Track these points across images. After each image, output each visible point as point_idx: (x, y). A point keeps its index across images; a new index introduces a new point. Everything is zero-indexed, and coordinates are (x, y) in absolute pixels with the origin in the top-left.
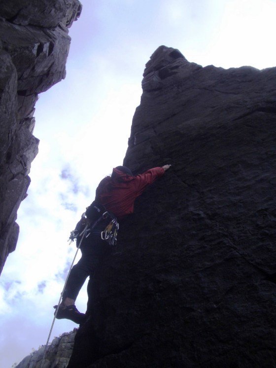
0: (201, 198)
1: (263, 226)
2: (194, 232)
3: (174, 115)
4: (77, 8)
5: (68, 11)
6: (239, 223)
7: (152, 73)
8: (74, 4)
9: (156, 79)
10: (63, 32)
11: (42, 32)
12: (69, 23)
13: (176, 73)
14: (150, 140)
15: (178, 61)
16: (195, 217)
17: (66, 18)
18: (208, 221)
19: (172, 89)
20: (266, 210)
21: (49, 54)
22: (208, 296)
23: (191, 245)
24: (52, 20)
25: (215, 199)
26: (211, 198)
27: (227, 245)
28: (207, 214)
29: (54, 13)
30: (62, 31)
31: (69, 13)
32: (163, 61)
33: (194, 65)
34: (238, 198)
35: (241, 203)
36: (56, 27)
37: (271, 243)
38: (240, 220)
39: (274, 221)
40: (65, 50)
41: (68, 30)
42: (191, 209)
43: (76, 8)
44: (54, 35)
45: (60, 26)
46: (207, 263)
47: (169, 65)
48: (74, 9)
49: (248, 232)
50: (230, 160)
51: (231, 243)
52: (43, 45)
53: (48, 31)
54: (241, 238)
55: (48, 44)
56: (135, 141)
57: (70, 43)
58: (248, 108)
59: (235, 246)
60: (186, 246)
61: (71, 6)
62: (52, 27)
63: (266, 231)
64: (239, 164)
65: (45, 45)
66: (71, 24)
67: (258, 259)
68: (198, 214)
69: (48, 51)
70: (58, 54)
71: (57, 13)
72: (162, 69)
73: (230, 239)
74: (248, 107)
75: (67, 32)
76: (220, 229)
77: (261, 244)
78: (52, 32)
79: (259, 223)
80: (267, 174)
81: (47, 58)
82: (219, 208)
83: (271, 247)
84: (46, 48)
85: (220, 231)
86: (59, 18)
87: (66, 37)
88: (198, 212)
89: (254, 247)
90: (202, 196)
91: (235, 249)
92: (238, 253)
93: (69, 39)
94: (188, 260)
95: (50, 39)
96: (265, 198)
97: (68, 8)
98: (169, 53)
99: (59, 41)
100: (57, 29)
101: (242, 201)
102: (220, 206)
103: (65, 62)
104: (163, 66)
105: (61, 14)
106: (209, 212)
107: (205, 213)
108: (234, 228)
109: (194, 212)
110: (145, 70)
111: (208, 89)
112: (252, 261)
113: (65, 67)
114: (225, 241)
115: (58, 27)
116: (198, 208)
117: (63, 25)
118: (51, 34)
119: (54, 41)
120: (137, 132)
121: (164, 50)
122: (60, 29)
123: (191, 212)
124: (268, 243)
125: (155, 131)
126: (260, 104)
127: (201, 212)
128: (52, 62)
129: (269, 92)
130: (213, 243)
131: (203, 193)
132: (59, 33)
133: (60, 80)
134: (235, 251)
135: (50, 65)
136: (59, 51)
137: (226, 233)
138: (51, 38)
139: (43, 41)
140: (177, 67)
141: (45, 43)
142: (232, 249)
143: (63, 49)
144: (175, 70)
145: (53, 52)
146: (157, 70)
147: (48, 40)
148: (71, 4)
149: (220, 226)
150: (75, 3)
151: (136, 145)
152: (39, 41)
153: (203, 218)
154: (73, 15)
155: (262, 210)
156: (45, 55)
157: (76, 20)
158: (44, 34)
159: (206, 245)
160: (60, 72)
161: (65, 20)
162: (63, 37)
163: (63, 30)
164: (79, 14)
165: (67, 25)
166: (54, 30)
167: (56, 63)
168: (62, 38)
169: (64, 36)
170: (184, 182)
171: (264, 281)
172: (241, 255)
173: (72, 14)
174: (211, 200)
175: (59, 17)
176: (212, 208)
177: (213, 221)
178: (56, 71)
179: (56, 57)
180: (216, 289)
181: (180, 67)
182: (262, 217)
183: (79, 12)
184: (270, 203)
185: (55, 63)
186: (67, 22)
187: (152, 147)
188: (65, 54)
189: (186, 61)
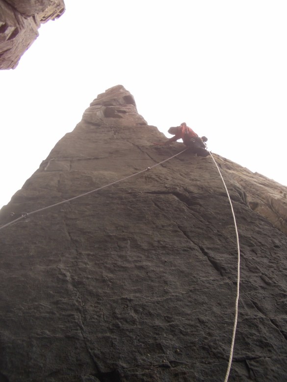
0: (77, 258)
1: (119, 316)
2: (51, 292)
3: (97, 159)
4: (60, 9)
5: (49, 8)
6: (98, 303)
7: (99, 106)
8: (58, 4)
9: (100, 114)
10: (35, 25)
11: (13, 14)
12: (45, 19)
13: (122, 117)
14: (61, 172)
15: (128, 107)
16: (60, 276)
17: (44, 13)
18: (70, 287)
19: (109, 131)
20: (130, 300)
21: (9, 39)
22: (30, 370)
23: (42, 305)
24: (28, 8)
25: (88, 266)
26: (86, 264)
27: (76, 321)
28: (73, 279)
29: (34, 3)
30: (34, 23)
31: (49, 10)
32: (115, 100)
33: (140, 118)
34: (111, 275)
35: (111, 282)
36: (29, 16)
37: (117, 338)
38: (101, 300)
39: (131, 316)
40: (28, 43)
41: (40, 25)
42: (61, 266)
43: (58, 9)
44: (24, 23)
45: (34, 17)
46: (48, 332)
47: (118, 106)
48: (56, 9)
49: (102, 316)
50: (123, 232)
51: (81, 320)
52: (8, 27)
53: (19, 16)
54: (93, 320)
55: (13, 29)
56: (47, 166)
57: (36, 39)
58: (166, 187)
59: (83, 326)
60: (37, 304)
61: (55, 5)
62: (26, 15)
63: (120, 323)
64: (129, 241)
65: (9, 28)
66: (46, 22)
67: (98, 350)
68: (65, 275)
69: (9, 35)
70: (19, 43)
71: (37, 4)
72: (110, 107)
73: (82, 317)
74: (166, 185)
75: (38, 26)
76: (77, 301)
77: (108, 334)
78: (23, 18)
79: (117, 311)
80: (149, 264)
81: (6, 42)
82: (88, 278)
83: (116, 343)
84: (9, 31)
85: (76, 303)
86: (36, 10)
87: (35, 31)
88: (65, 273)
89: (100, 335)
90: (78, 257)
91: (81, 329)
92: (82, 334)
93: (37, 35)
94: (31, 321)
95: (17, 25)
96: (135, 288)
97: (50, 5)
98: (124, 95)
99: (25, 32)
100: (30, 19)
101: (111, 281)
102: (89, 276)
103: (22, 54)
104: (113, 105)
105: (41, 7)
106: (76, 278)
107: (72, 277)
108: (91, 306)
109: (62, 270)
110: (95, 100)
111: (140, 149)
112: (91, 349)
113: (19, 59)
114: (76, 316)
115: (31, 17)
116: (67, 268)
117: (38, 18)
118: (21, 20)
119: (20, 29)
120: (54, 159)
121: (121, 90)
122: (33, 21)
123: (60, 269)
124: (115, 337)
125: (71, 166)
126: (178, 188)
127: (68, 274)
128: (8, 47)
129: (193, 180)
130: (64, 313)
131: (80, 254)
132: (30, 24)
133: (9, 69)
134: (80, 331)
135: (5, 49)
136: (21, 40)
137: (80, 308)
138: (19, 24)
139: (9, 23)
140: (124, 112)
141: (11, 26)
142: (78, 327)
143: (26, 41)
144: (121, 114)
145: (14, 39)
146: (105, 106)
147: (15, 25)
148: (55, 3)
149: (79, 298)
150: (60, 4)
151: (47, 171)
152: (5, 21)
153: (67, 281)
154: (53, 15)
155: (127, 299)
156: (5, 37)
157: (54, 20)
158: (14, 17)
159: (56, 312)
160: (13, 61)
161: (42, 15)
162: (32, 30)
163: (36, 23)
164: (58, 16)
165: (42, 20)
166: (25, 18)
167: (13, 50)
168: (30, 30)
169: (34, 29)
170: (69, 233)
171: (93, 378)
172: (84, 338)
173: (51, 12)
174: (84, 266)
175: (38, 9)
176: (81, 275)
177: (75, 289)
178: (9, 58)
179: (15, 45)
180: (42, 365)
181: (127, 114)
182: (123, 307)
183: (59, 14)
184: (138, 295)
185: (11, 50)
186: (44, 17)
187: (59, 181)
188: (26, 46)
189: (136, 112)
